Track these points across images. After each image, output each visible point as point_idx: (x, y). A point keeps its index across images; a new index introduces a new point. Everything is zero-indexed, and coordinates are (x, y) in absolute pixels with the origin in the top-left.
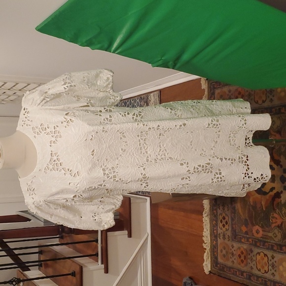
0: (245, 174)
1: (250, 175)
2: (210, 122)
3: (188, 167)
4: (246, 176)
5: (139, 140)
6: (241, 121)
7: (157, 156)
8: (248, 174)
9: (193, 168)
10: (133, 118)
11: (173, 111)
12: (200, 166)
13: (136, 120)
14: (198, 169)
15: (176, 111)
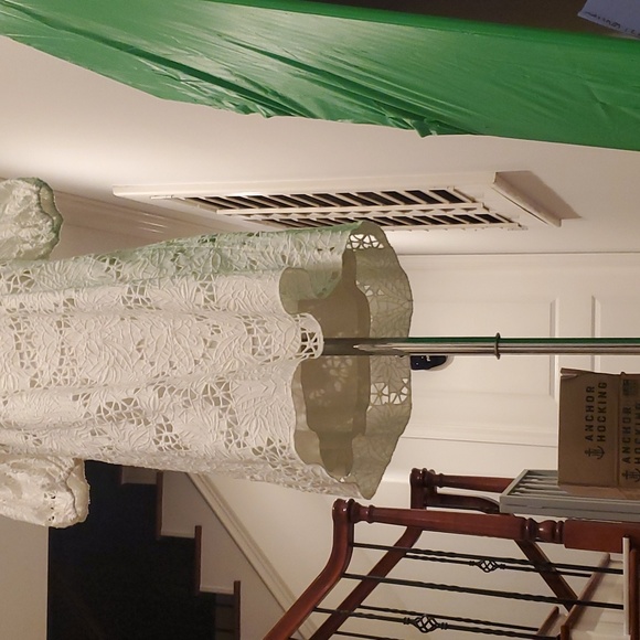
0: (228, 434)
1: (241, 438)
2: (126, 295)
3: (85, 405)
4: (231, 441)
5: (16, 337)
6: (198, 290)
7: (55, 374)
8: (236, 438)
9: (96, 409)
10: (9, 286)
11: (114, 268)
12: (109, 404)
13: (15, 290)
14: (106, 412)
15: (120, 268)
